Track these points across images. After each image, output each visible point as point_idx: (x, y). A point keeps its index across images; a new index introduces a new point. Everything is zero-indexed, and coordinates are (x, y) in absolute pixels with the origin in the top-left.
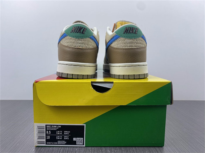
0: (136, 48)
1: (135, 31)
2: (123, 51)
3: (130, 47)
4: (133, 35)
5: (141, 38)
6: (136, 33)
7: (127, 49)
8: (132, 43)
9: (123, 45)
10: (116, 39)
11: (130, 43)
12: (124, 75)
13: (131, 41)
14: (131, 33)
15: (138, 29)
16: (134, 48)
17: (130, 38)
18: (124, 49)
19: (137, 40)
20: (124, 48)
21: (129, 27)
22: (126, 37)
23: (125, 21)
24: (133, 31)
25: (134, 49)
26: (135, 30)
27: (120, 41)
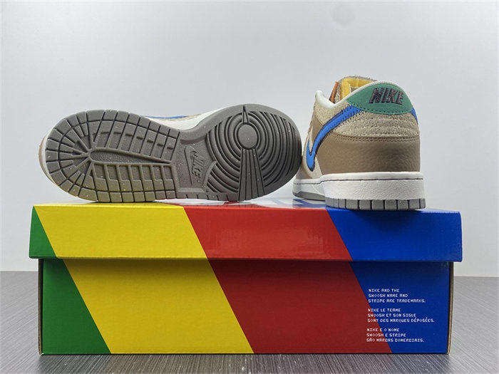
0: (401, 138)
1: (396, 97)
2: (369, 142)
3: (388, 135)
4: (391, 106)
5: (410, 115)
6: (399, 102)
7: (380, 138)
8: (390, 124)
9: (370, 129)
10: (351, 115)
11: (385, 124)
12: (371, 201)
13: (388, 120)
14: (387, 102)
15: (402, 93)
16: (396, 135)
17: (387, 113)
18: (371, 138)
19: (401, 119)
20: (371, 135)
21: (383, 89)
22: (377, 112)
23: (360, 77)
24: (391, 98)
25: (397, 138)
26: (397, 95)
27: (362, 121)
